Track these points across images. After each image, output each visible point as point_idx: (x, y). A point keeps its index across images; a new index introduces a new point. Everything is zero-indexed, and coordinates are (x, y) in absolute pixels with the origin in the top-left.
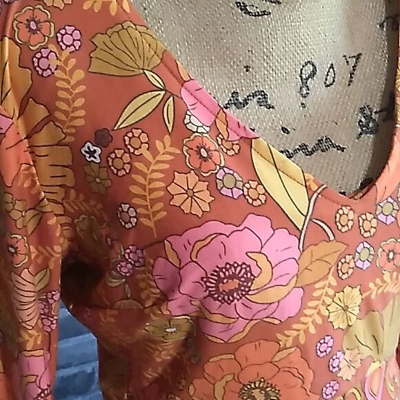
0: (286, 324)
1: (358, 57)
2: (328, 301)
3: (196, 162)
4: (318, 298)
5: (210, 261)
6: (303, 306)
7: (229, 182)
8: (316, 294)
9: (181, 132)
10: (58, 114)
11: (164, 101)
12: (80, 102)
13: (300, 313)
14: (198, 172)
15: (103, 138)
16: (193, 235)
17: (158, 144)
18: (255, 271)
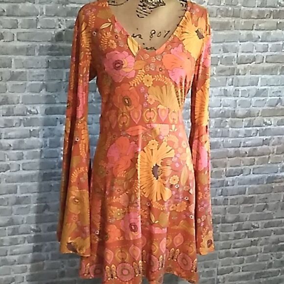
0: (132, 79)
1: (169, 32)
2: (143, 76)
3: (114, 38)
4: (139, 74)
5: (115, 59)
6: (135, 75)
7: (121, 43)
8: (139, 73)
9: (113, 32)
10: (89, 25)
11: (110, 25)
12: (93, 23)
13: (135, 77)
14: (115, 40)
15: (97, 31)
16: (112, 52)
17: (108, 33)
18: (124, 63)
